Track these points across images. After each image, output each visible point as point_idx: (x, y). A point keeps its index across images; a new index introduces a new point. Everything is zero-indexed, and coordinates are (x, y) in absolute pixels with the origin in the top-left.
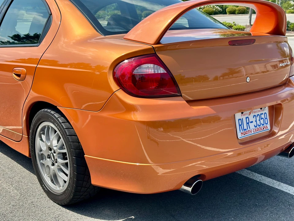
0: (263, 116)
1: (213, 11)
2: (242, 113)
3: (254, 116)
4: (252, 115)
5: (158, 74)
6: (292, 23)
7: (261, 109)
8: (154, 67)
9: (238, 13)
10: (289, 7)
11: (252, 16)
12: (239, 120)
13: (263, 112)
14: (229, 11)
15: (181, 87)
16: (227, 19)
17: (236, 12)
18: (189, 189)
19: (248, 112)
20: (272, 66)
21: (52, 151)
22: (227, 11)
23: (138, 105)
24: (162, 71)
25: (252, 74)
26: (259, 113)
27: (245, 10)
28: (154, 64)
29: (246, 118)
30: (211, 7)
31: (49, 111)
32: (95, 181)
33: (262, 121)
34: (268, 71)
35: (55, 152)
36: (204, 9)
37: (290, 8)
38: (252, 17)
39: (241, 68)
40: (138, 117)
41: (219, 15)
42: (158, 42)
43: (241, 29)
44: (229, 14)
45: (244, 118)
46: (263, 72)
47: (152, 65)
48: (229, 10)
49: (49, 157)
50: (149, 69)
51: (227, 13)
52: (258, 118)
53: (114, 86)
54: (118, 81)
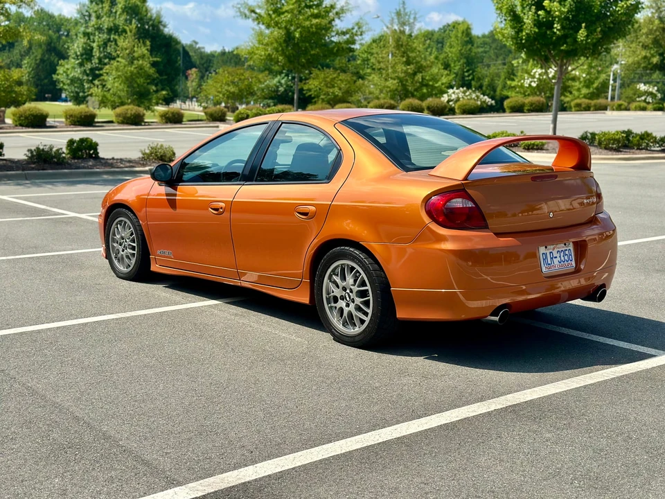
0: (567, 252)
1: (478, 106)
2: (546, 247)
3: (558, 251)
4: (556, 250)
5: (466, 207)
6: (636, 134)
7: (565, 244)
8: (462, 202)
9: (530, 111)
10: (637, 96)
11: (559, 116)
12: (543, 254)
13: (568, 249)
14: (509, 105)
15: (489, 221)
16: (506, 122)
17: (526, 108)
18: (497, 319)
19: (552, 247)
20: (579, 203)
21: (348, 291)
22: (505, 107)
23: (448, 236)
24: (470, 205)
25: (556, 211)
26: (563, 249)
27: (543, 104)
28: (463, 198)
29: (550, 253)
30: (471, 98)
31: (348, 248)
32: (401, 314)
33: (566, 258)
34: (574, 209)
35: (351, 291)
36: (459, 103)
37: (638, 99)
38: (558, 119)
39: (542, 205)
40: (448, 246)
41: (489, 115)
42: (466, 178)
43: (537, 146)
44: (511, 112)
45: (548, 252)
46: (569, 209)
47: (460, 200)
48: (511, 104)
49: (343, 298)
50: (458, 203)
51: (507, 110)
52: (562, 254)
53: (426, 219)
54: (429, 213)
